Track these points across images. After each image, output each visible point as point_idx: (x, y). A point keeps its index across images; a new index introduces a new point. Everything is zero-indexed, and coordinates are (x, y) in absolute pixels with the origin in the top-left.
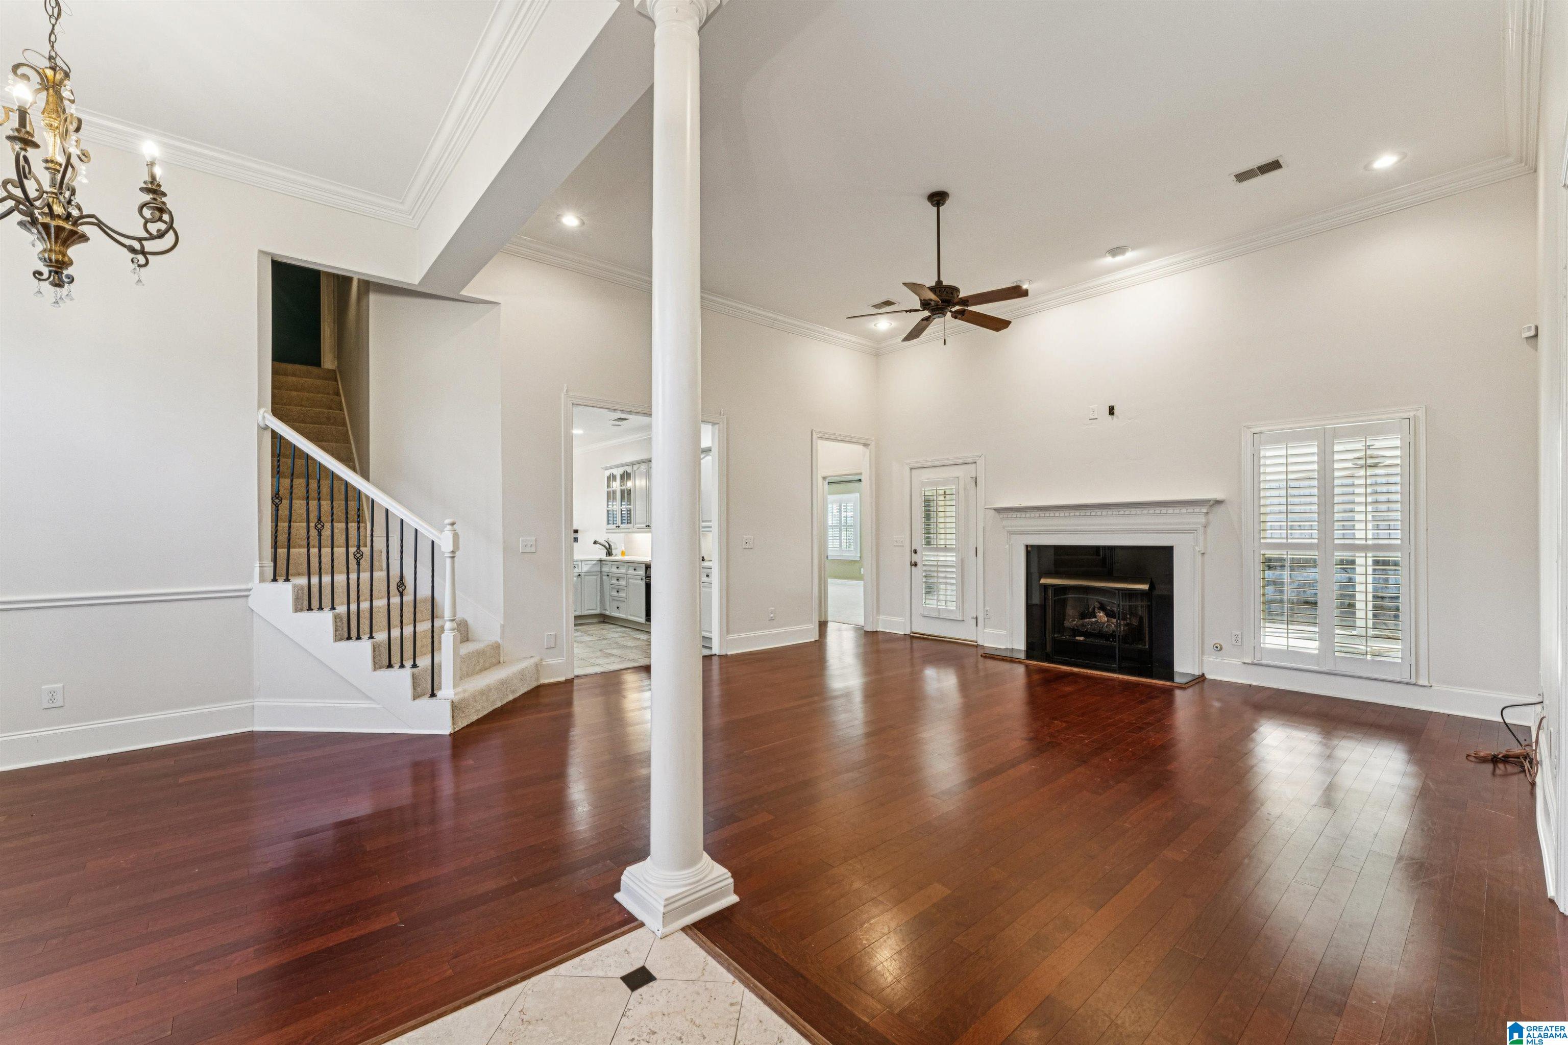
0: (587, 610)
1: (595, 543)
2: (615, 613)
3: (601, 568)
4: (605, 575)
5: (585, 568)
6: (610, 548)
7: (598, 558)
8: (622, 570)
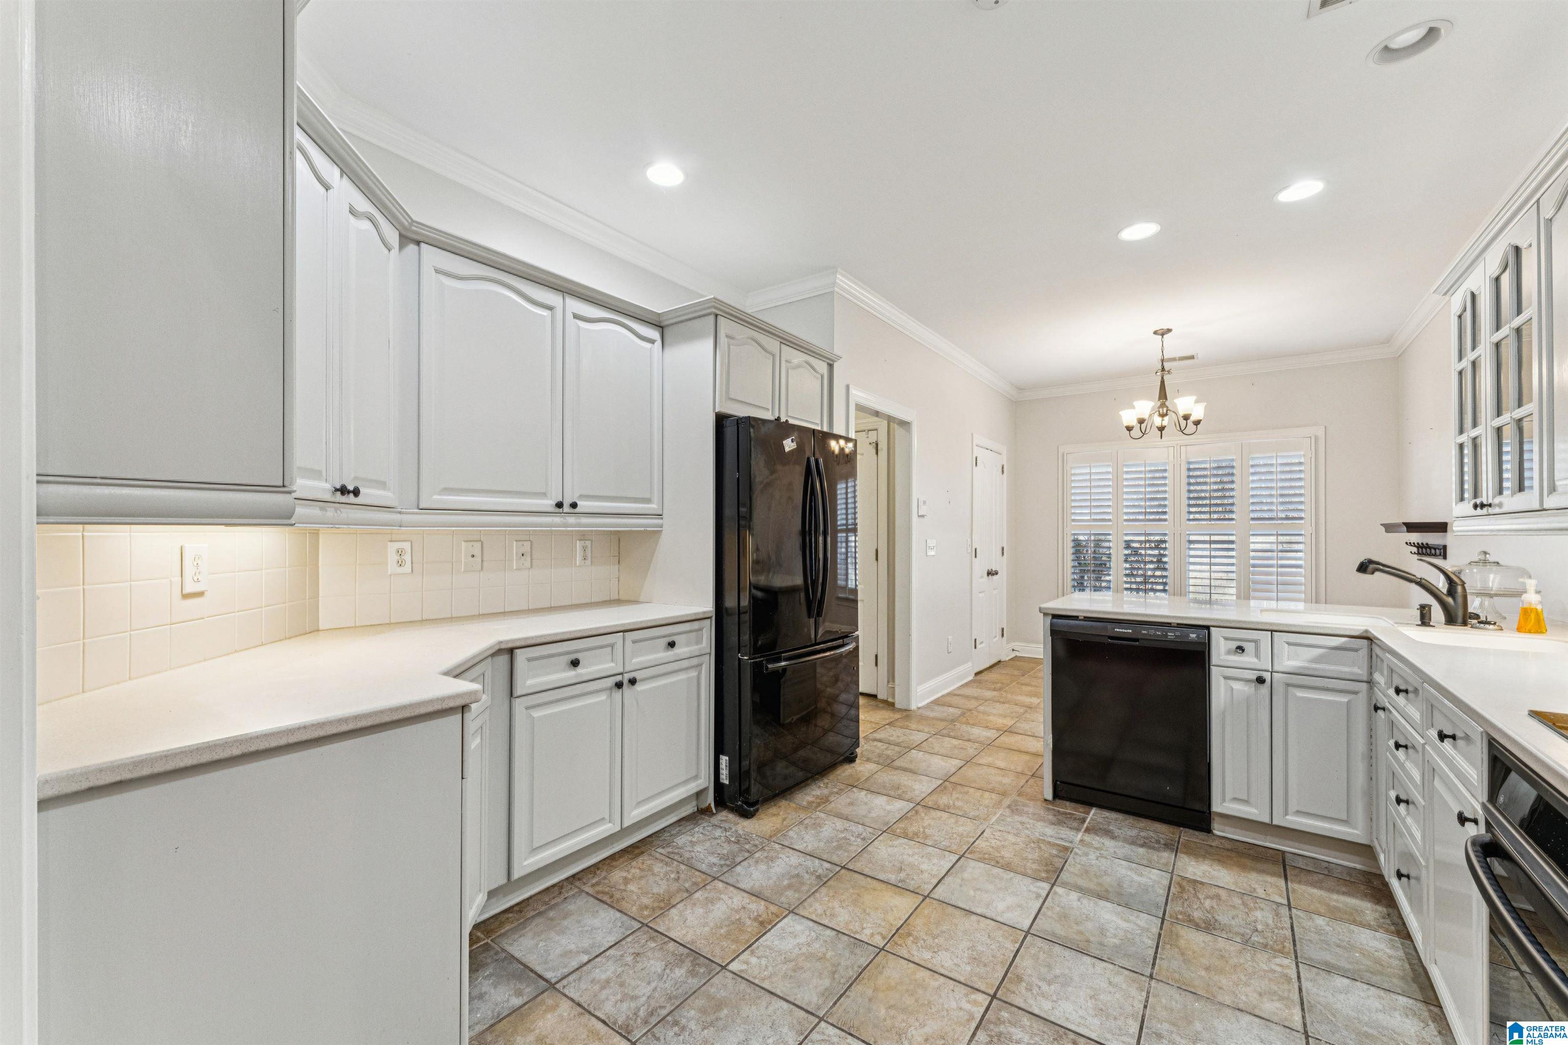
0: (1299, 813)
1: (1365, 567)
3: (1372, 668)
5: (1291, 658)
6: (1450, 591)
7: (1359, 628)
8: (1414, 711)
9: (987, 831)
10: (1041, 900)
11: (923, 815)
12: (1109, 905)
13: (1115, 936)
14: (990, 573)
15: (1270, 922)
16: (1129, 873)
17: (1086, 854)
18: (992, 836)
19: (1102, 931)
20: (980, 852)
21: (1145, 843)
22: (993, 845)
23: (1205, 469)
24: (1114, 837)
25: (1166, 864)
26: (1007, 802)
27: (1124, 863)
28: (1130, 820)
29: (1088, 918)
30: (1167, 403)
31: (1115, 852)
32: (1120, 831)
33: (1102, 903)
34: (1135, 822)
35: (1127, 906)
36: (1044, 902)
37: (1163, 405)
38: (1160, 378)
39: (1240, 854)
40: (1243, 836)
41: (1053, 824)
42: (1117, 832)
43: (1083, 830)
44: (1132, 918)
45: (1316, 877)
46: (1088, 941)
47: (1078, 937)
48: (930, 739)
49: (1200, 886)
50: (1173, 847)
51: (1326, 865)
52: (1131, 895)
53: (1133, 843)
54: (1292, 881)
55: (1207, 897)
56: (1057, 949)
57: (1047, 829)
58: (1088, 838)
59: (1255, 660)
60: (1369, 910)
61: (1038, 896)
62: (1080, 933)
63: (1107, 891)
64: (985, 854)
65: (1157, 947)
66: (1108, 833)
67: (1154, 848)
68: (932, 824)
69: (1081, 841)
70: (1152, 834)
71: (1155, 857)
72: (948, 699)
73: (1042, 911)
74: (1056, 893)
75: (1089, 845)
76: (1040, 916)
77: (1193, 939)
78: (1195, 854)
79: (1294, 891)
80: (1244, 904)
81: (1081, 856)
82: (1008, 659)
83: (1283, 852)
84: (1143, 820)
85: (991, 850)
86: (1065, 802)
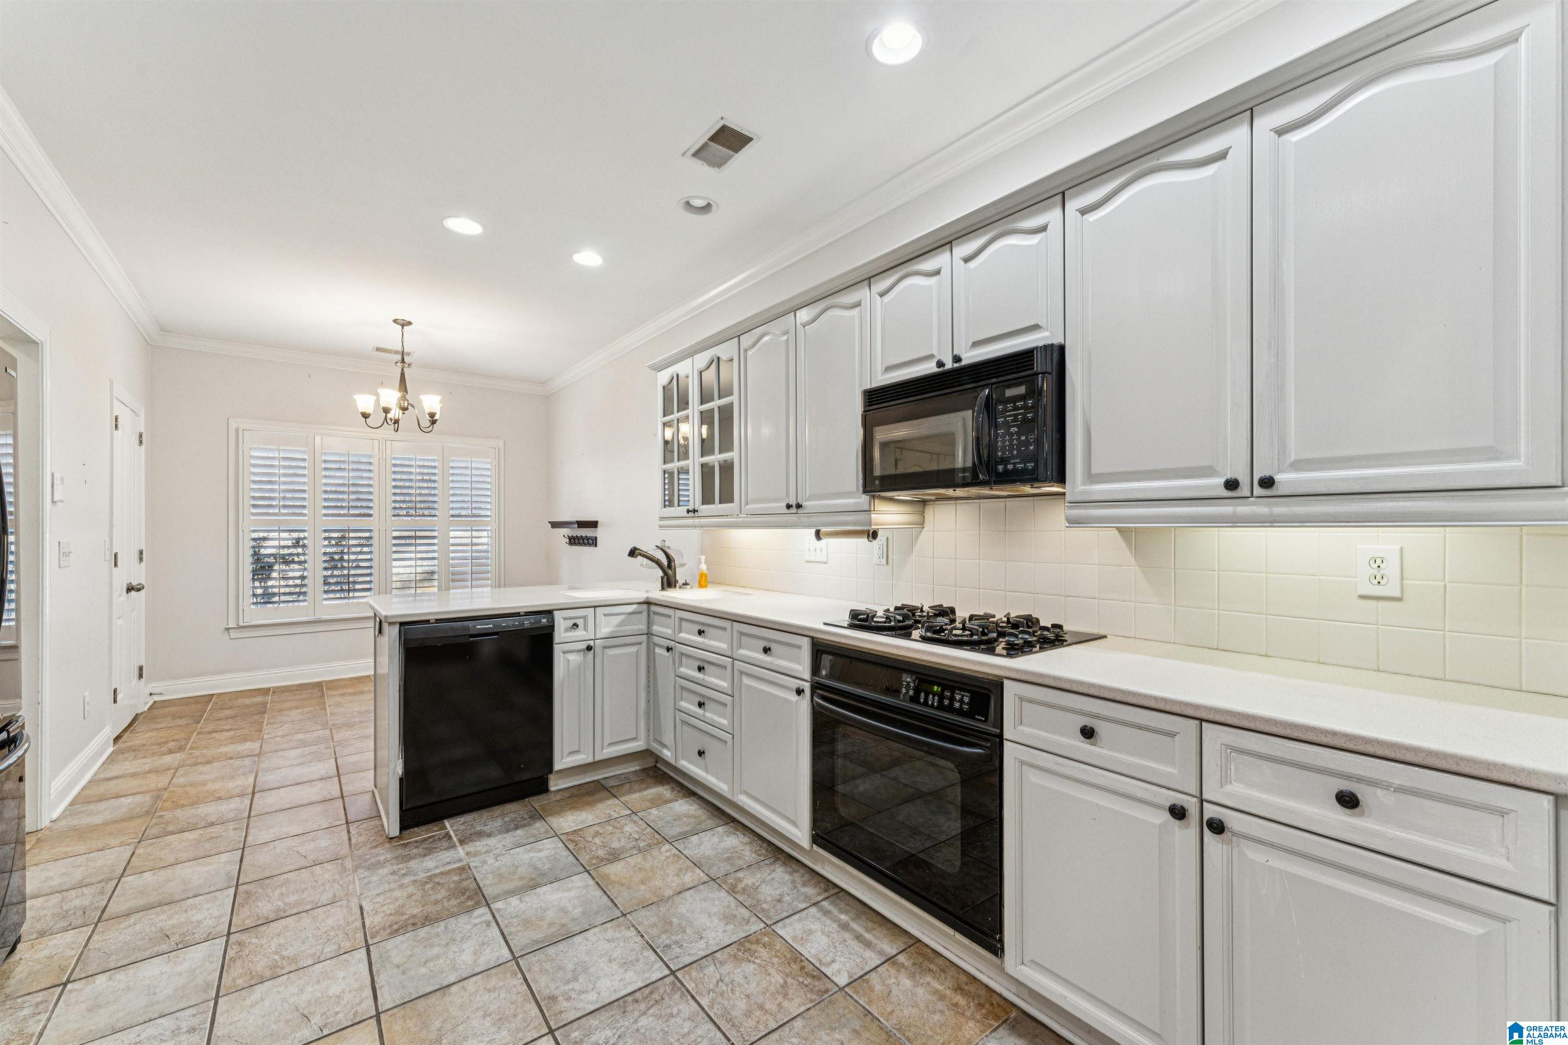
0: (610, 744)
1: (633, 553)
2: (690, 762)
3: (649, 624)
4: (661, 646)
5: (607, 626)
6: (669, 566)
7: (641, 596)
8: (717, 642)
9: (364, 904)
10: (494, 924)
11: (255, 941)
12: (544, 888)
13: (575, 907)
14: (130, 589)
15: (636, 829)
16: (531, 855)
17: (485, 862)
18: (377, 906)
19: (564, 910)
20: (384, 929)
21: (515, 825)
22: (389, 912)
23: (411, 466)
24: (489, 835)
25: (547, 832)
26: (349, 864)
27: (518, 850)
28: (485, 814)
29: (545, 910)
30: (407, 397)
31: (504, 846)
32: (489, 827)
33: (539, 890)
34: (491, 813)
35: (557, 880)
36: (498, 924)
37: (404, 398)
38: (400, 370)
39: (580, 796)
40: (565, 784)
41: (425, 855)
42: (487, 829)
43: (458, 844)
44: (570, 885)
45: (627, 787)
46: (563, 926)
47: (552, 930)
48: (138, 852)
49: (581, 832)
50: (537, 816)
51: (623, 776)
52: (551, 869)
53: (508, 831)
54: (620, 796)
55: (593, 837)
56: (551, 951)
57: (425, 864)
58: (470, 847)
59: (584, 633)
60: (664, 791)
61: (488, 924)
62: (551, 924)
63: (532, 879)
64: (390, 926)
65: (605, 892)
66: (480, 835)
67: (525, 825)
68: (282, 941)
69: (468, 854)
70: (513, 816)
71: (534, 832)
72: (101, 789)
73: (506, 933)
74: (499, 910)
75: (476, 854)
76: (508, 938)
77: (615, 870)
78: (556, 813)
79: (626, 801)
80: (615, 827)
81: (482, 867)
82: (146, 708)
83: (598, 781)
84: (497, 807)
85: (392, 918)
86: (412, 830)
